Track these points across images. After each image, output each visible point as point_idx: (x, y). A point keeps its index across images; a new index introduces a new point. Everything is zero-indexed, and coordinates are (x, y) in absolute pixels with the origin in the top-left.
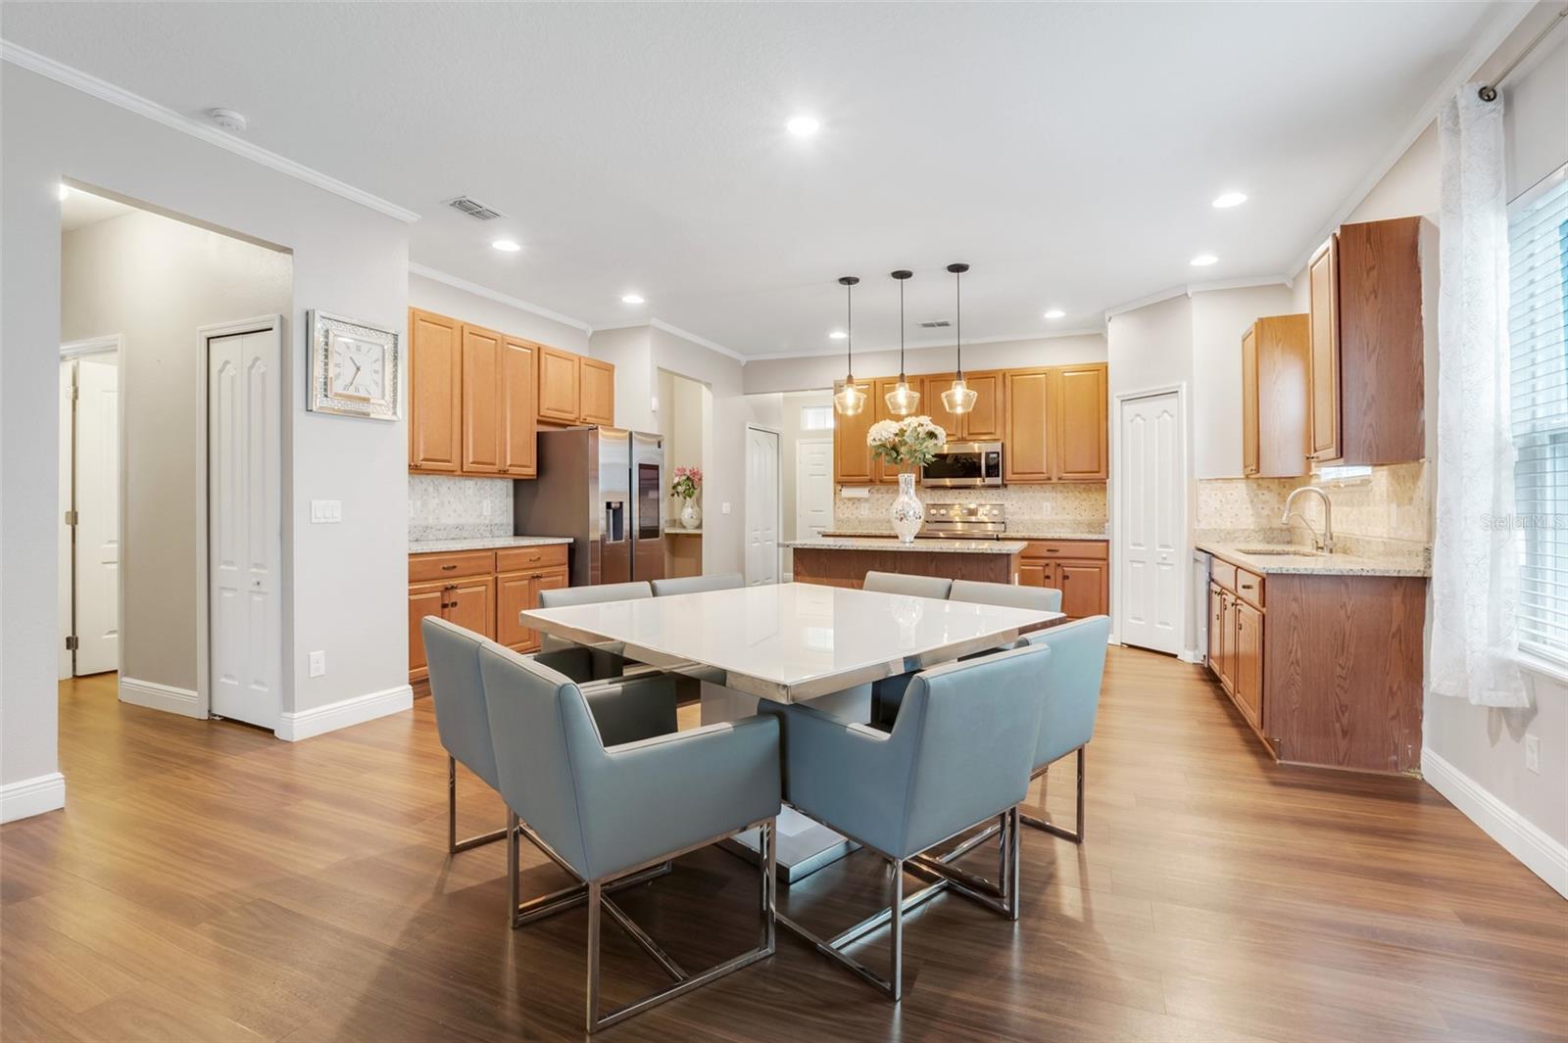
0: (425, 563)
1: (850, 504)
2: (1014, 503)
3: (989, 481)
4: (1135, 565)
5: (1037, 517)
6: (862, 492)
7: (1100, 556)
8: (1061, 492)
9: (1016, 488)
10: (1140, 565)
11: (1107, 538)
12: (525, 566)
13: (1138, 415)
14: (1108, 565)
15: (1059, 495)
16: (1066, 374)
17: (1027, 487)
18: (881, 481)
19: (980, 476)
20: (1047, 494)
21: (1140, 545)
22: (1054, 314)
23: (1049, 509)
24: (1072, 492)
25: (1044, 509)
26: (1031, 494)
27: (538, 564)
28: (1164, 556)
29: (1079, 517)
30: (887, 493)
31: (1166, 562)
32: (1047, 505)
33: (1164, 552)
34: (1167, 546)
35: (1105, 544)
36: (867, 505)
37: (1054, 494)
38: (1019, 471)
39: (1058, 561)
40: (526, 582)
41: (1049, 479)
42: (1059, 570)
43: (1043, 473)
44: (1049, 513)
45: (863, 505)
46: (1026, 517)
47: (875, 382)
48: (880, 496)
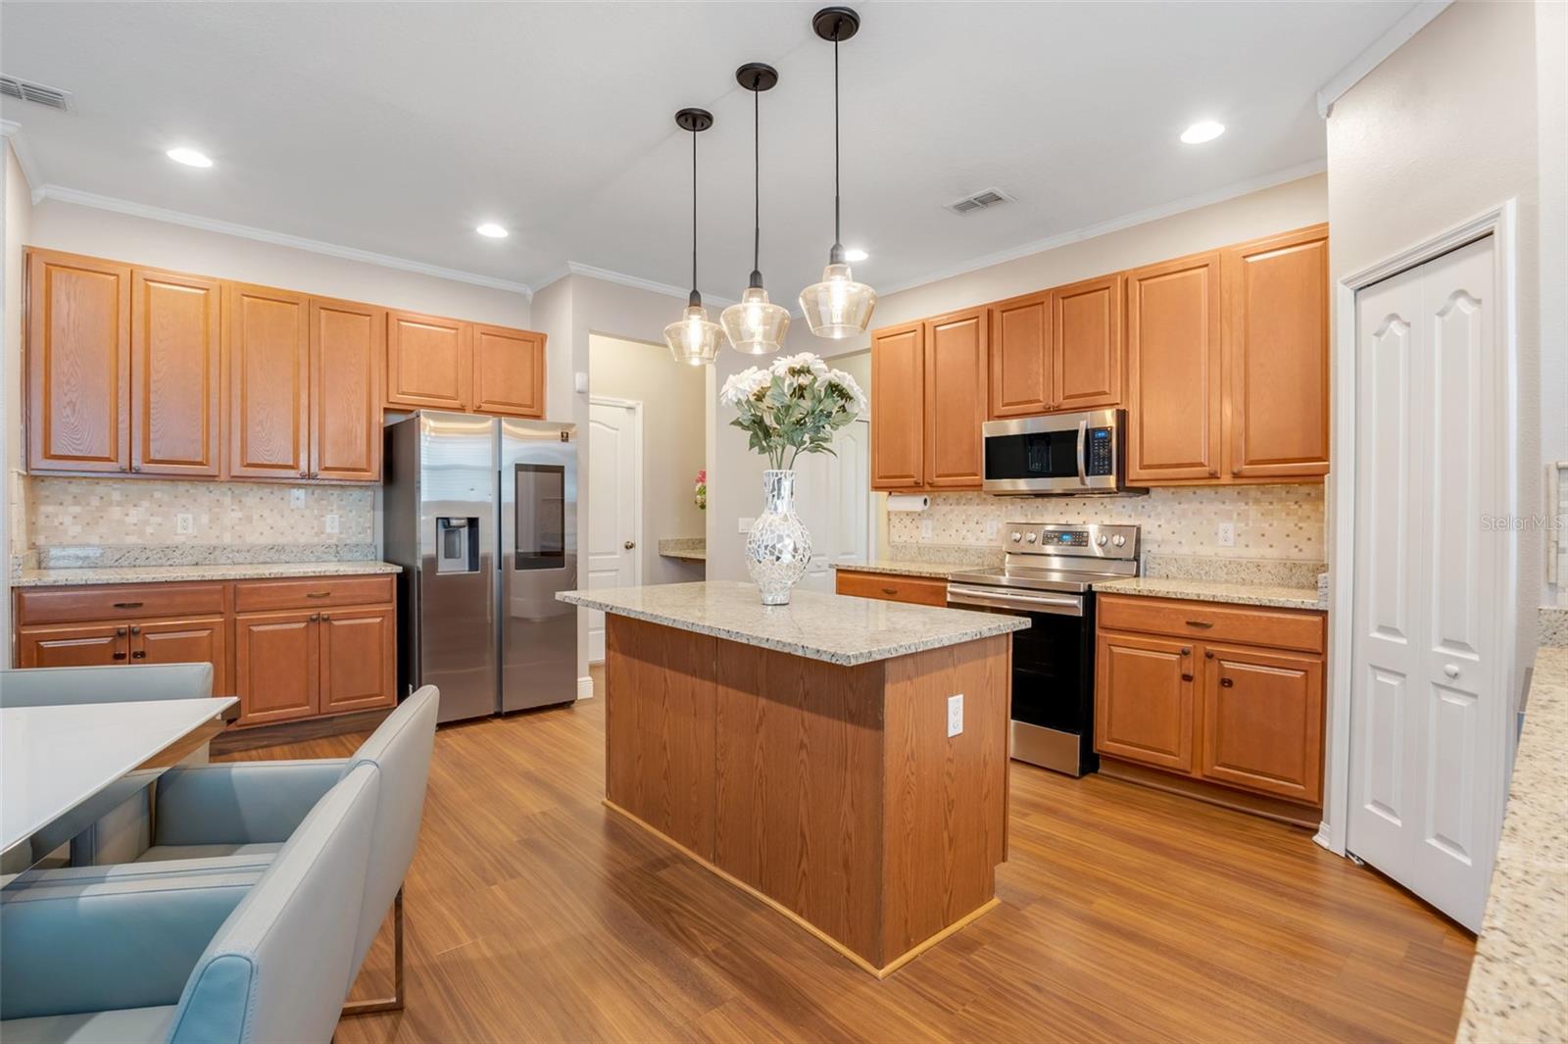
0: (77, 599)
1: (907, 521)
2: (1162, 522)
3: (1091, 482)
4: (1382, 678)
5: (1207, 551)
6: (914, 503)
7: (1306, 645)
8: (1257, 501)
9: (1168, 493)
10: (1394, 682)
11: (1321, 606)
12: (299, 604)
13: (1394, 317)
14: (1324, 665)
15: (1253, 511)
16: (1250, 260)
17: (1189, 493)
18: (931, 485)
19: (1075, 474)
20: (1228, 507)
21: (1395, 632)
22: (1202, 131)
23: (1231, 535)
24: (1280, 500)
25: (1221, 534)
26: (1196, 506)
27: (327, 601)
28: (1453, 668)
29: (1294, 553)
30: (958, 504)
31: (1455, 684)
32: (1227, 528)
33: (1458, 660)
34: (1462, 646)
35: (1318, 619)
36: (929, 523)
37: (1243, 506)
38: (1156, 462)
39: (1210, 648)
40: (303, 625)
41: (1213, 476)
42: (1213, 665)
43: (1201, 465)
44: (1230, 543)
45: (924, 522)
46: (1185, 550)
47: (924, 325)
48: (948, 508)
